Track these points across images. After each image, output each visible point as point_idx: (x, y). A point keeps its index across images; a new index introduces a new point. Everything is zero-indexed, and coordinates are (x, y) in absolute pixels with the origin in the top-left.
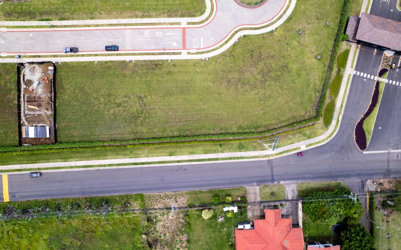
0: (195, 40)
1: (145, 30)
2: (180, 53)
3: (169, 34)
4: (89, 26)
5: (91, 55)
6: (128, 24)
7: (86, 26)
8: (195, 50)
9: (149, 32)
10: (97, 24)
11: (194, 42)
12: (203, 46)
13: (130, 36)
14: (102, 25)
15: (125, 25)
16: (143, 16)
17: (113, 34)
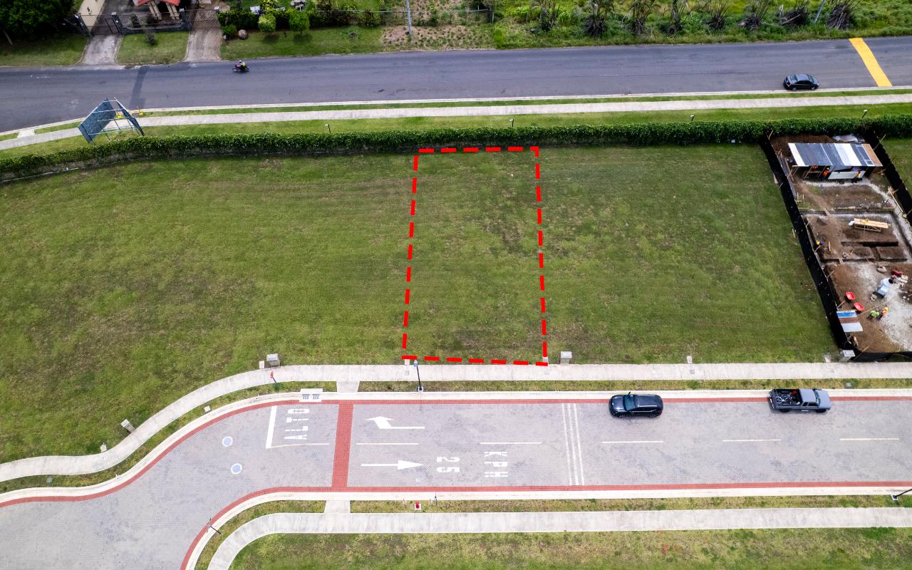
0: (300, 437)
1: (506, 484)
2: (364, 387)
3: (403, 465)
4: (749, 502)
5: (715, 385)
6: (582, 508)
7: (763, 503)
8: (302, 400)
9: (487, 474)
10: (717, 512)
11: (305, 428)
12: (269, 412)
13: (568, 455)
14: (693, 504)
15: (594, 505)
16: (516, 540)
17: (642, 466)
